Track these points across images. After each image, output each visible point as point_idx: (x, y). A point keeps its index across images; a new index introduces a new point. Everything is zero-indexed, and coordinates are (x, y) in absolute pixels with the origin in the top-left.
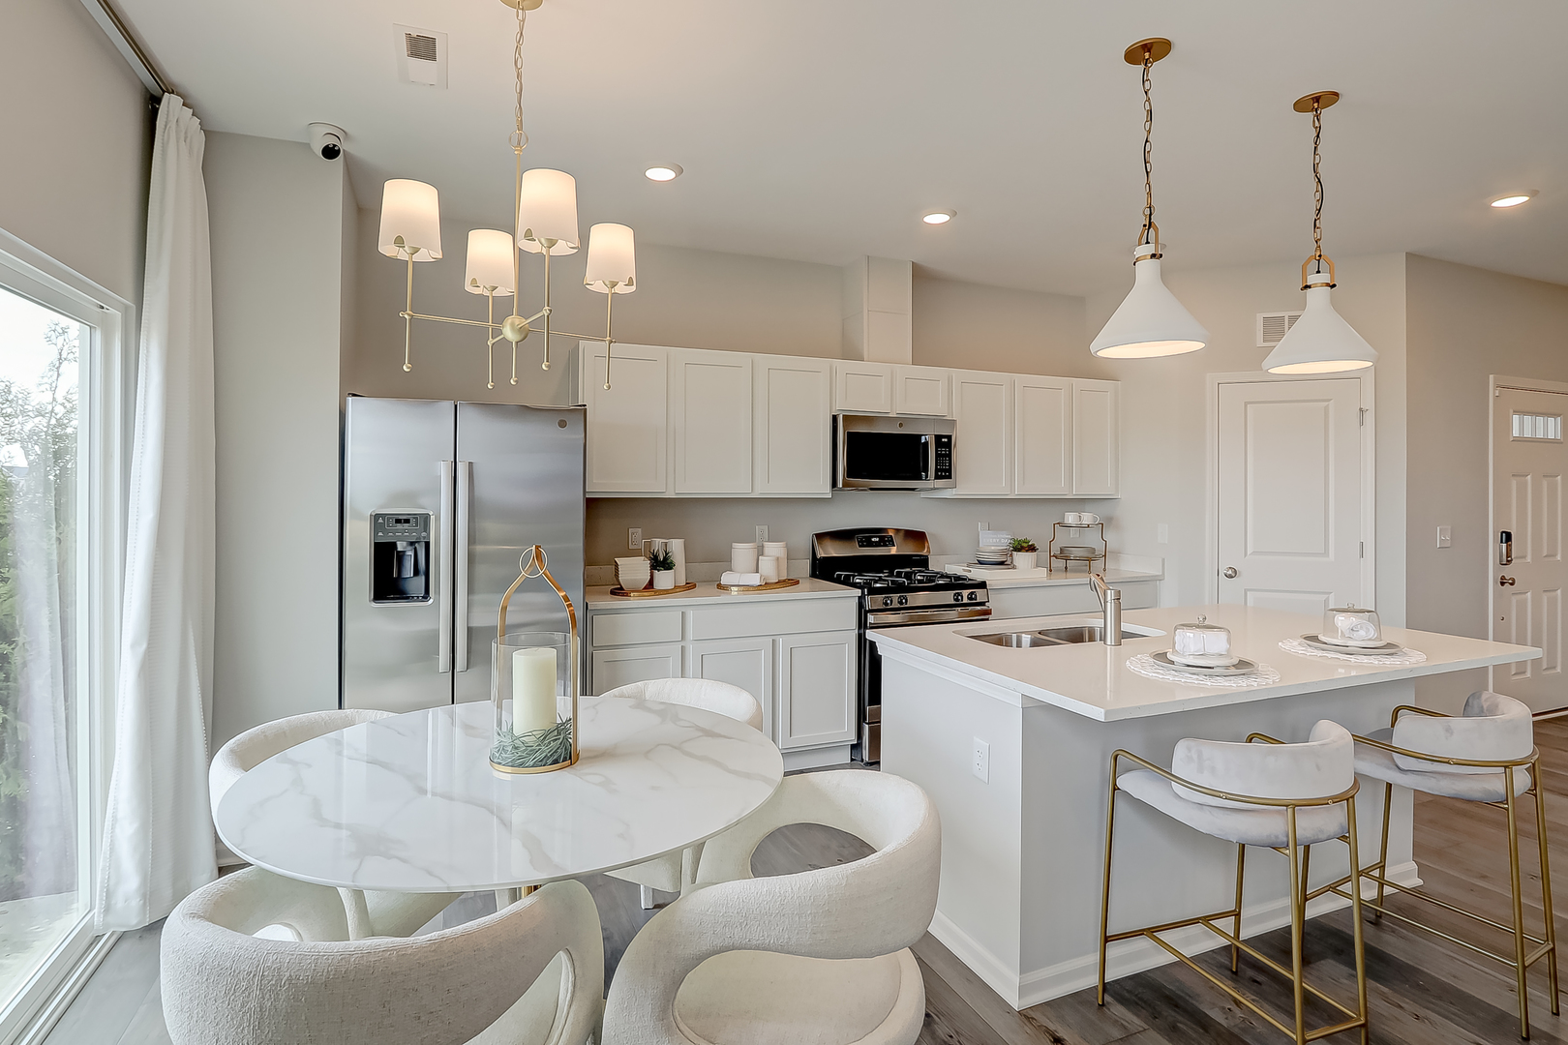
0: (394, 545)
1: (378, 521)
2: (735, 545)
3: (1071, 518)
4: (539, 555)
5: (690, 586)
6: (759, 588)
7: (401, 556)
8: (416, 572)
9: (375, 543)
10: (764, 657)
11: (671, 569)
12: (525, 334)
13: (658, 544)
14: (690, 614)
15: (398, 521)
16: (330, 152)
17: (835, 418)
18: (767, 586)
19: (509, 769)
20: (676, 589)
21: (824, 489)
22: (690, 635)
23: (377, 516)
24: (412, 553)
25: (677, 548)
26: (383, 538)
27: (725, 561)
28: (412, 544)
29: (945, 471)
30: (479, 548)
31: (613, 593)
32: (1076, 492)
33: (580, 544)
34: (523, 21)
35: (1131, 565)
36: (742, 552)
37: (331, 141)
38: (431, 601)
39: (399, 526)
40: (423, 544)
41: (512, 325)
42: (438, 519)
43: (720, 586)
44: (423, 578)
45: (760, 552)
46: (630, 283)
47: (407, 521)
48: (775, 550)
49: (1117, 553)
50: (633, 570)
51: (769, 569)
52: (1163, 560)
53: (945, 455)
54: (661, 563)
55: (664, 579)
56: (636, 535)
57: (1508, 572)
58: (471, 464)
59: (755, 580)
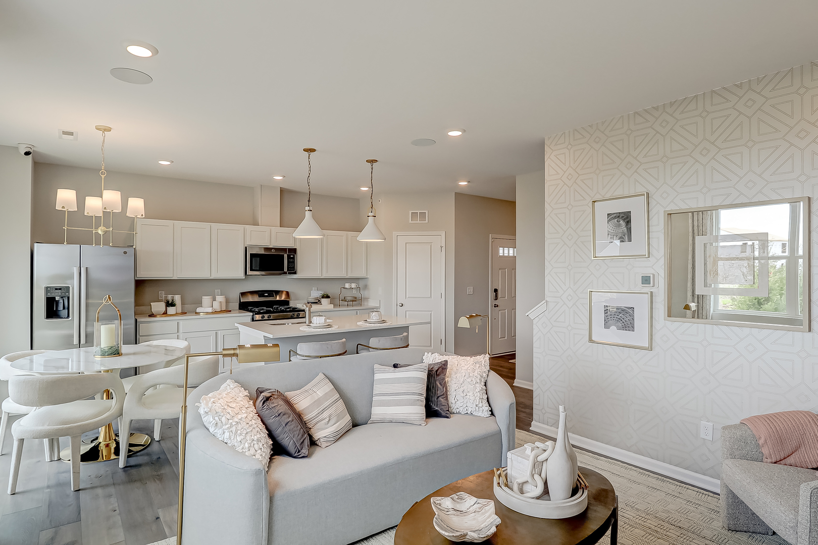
0: (54, 298)
1: (47, 289)
2: (203, 297)
3: (347, 286)
4: (109, 298)
5: (184, 313)
6: (212, 313)
7: (57, 302)
8: (64, 308)
9: (47, 298)
10: (212, 339)
11: (174, 306)
12: (106, 232)
13: (170, 297)
14: (181, 323)
15: (56, 289)
16: (27, 154)
17: (246, 248)
18: (216, 312)
19: (100, 357)
20: (176, 314)
21: (241, 275)
22: (181, 330)
23: (47, 288)
24: (62, 301)
25: (177, 299)
26: (50, 295)
27: (200, 304)
28: (62, 297)
29: (292, 268)
30: (90, 301)
31: (149, 316)
32: (350, 275)
33: (133, 300)
34: (105, 136)
35: (372, 303)
36: (206, 300)
37: (28, 150)
38: (70, 318)
39: (57, 291)
40: (67, 298)
41: (101, 230)
42: (73, 288)
43: (196, 313)
44: (67, 311)
45: (214, 299)
46: (142, 215)
47: (60, 289)
48: (220, 298)
49: (367, 299)
50: (157, 307)
51: (216, 306)
52: (380, 301)
53: (292, 262)
54: (170, 304)
55: (171, 310)
56: (162, 294)
57: (497, 302)
58: (87, 268)
59: (210, 310)
